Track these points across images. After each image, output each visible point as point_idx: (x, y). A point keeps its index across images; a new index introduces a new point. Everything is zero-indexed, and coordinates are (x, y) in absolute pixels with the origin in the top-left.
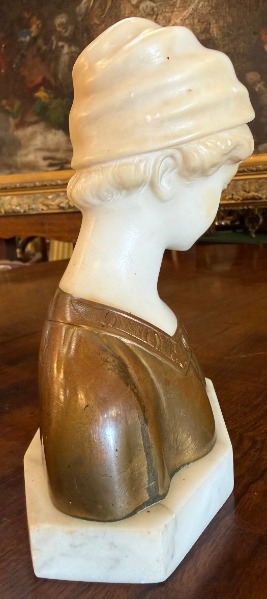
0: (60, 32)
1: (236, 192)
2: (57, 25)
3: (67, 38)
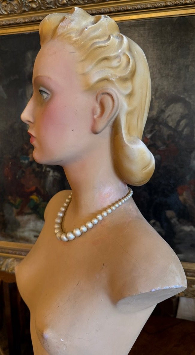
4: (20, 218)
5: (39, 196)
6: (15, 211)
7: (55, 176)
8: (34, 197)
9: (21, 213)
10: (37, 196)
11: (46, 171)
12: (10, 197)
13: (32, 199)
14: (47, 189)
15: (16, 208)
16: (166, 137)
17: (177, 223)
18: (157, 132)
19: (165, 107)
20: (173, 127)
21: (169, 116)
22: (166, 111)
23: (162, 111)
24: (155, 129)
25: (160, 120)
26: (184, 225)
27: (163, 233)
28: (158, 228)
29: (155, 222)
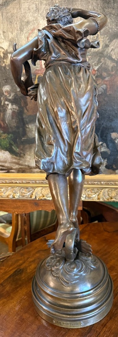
0: (6, 96)
1: (105, 196)
2: (4, 91)
3: (10, 99)
7: (13, 109)
11: (4, 104)
14: (6, 122)
16: (110, 68)
18: (102, 64)
19: (109, 42)
20: (116, 60)
21: (112, 50)
22: (110, 46)
23: (107, 46)
24: (101, 62)
25: (105, 53)
27: (109, 152)
28: (104, 149)
29: (103, 143)
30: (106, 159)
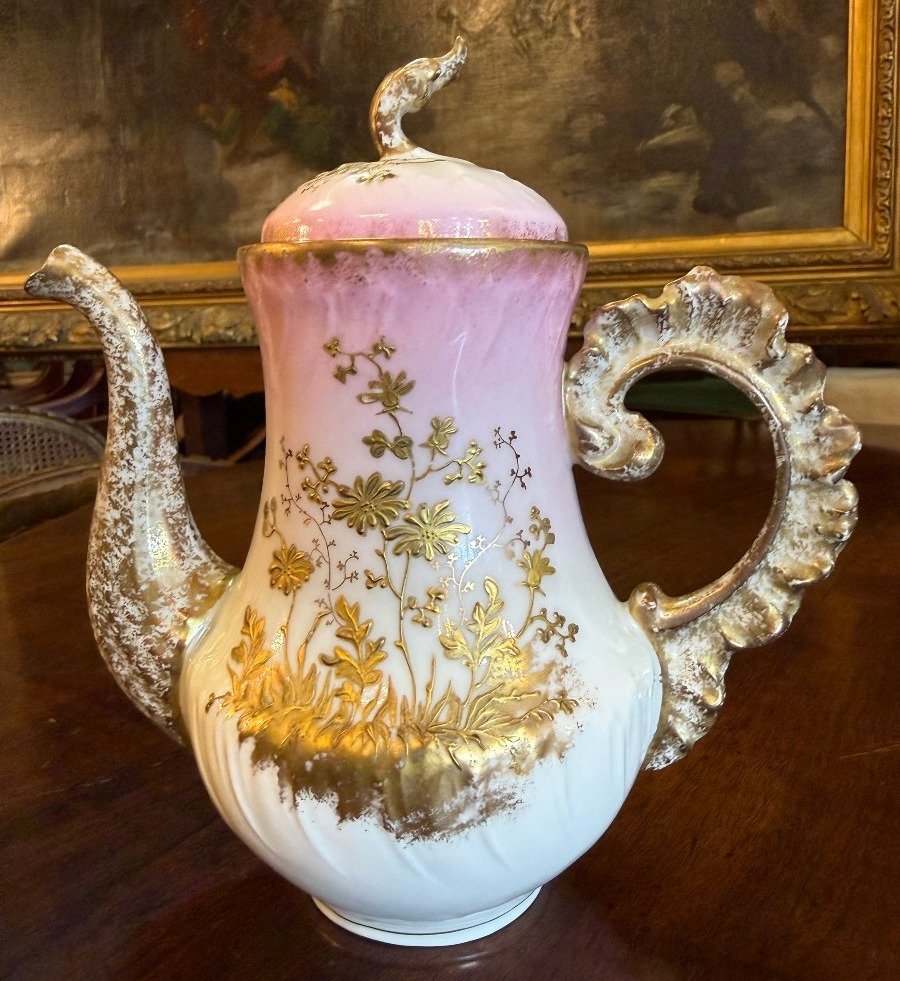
4: (236, 175)
5: (298, 88)
6: (220, 151)
8: (282, 94)
9: (238, 157)
10: (291, 89)
12: (202, 109)
13: (275, 103)
14: (322, 59)
15: (225, 142)
17: (752, 99)
26: (775, 104)
27: (708, 143)
28: (690, 130)
29: (682, 109)
30: (697, 172)
